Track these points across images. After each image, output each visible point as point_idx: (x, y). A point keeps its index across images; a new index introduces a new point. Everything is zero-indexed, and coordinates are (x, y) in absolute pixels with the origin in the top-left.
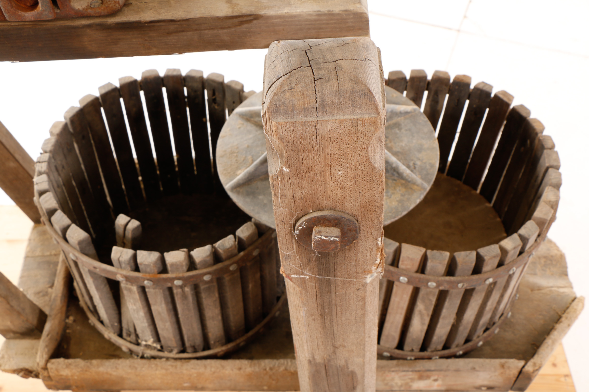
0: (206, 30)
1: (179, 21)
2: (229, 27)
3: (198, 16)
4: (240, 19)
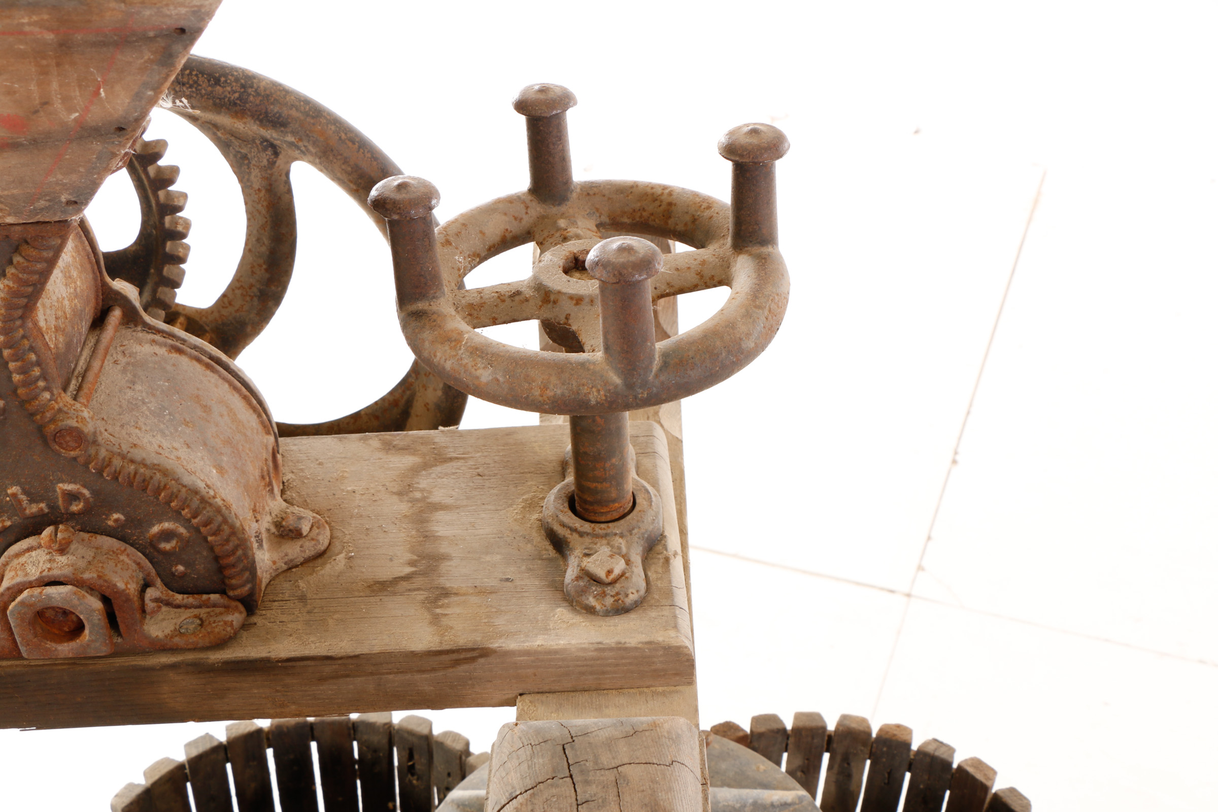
0: (390, 673)
1: (341, 658)
2: (433, 670)
3: (377, 650)
4: (455, 656)
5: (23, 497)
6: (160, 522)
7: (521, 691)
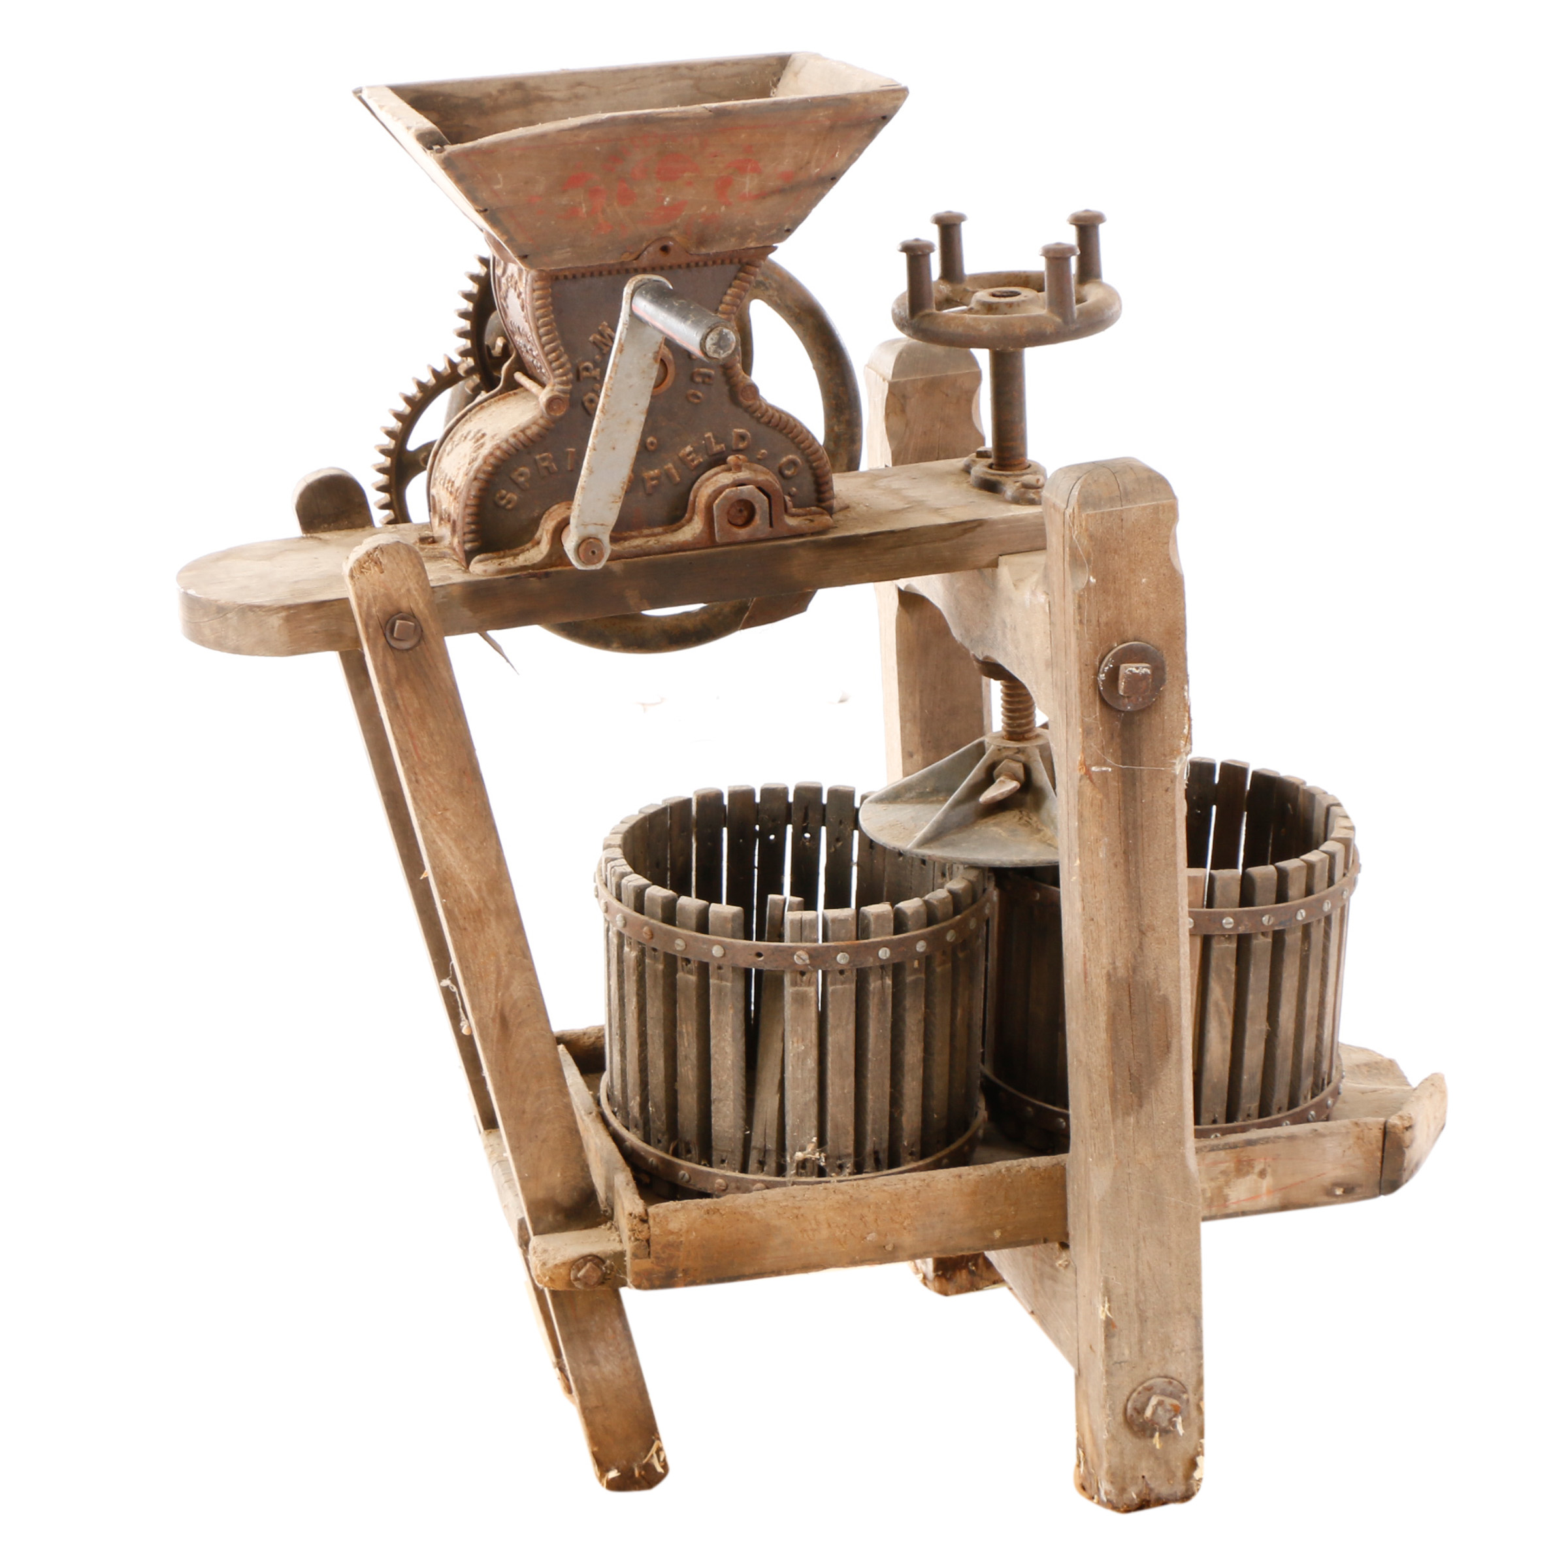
1: (899, 532)
3: (918, 525)
5: (713, 440)
6: (787, 454)
7: (1000, 553)
